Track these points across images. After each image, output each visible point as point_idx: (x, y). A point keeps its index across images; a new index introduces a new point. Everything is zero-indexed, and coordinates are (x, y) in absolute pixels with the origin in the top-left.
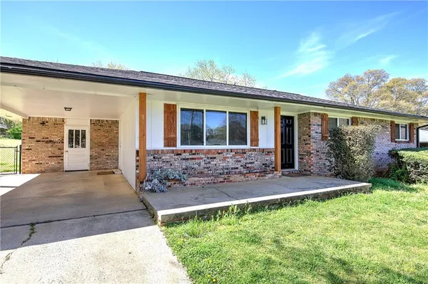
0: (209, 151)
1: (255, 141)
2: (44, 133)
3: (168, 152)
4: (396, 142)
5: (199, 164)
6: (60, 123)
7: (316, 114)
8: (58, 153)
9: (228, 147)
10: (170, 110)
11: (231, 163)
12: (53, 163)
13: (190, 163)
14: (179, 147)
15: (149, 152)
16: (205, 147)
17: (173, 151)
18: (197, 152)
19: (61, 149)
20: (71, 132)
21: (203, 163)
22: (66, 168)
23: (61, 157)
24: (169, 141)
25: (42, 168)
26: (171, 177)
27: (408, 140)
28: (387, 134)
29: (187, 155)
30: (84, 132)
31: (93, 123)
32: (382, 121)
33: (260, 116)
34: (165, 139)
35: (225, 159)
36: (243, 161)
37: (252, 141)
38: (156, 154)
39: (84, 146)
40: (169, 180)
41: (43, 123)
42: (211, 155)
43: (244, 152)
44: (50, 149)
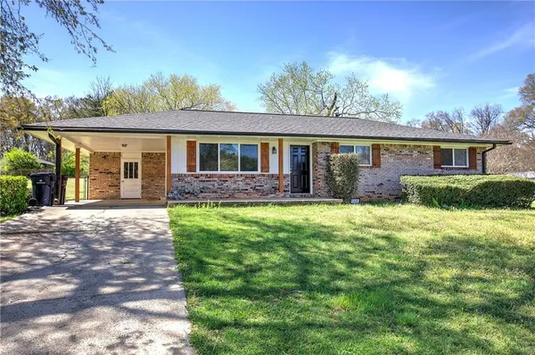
0: (221, 176)
1: (266, 167)
2: (105, 165)
3: (189, 175)
4: (442, 168)
5: (213, 185)
6: (117, 156)
7: (324, 143)
8: (115, 182)
9: (239, 172)
10: (191, 145)
11: (241, 185)
12: (112, 191)
13: (205, 184)
14: (198, 171)
15: (175, 176)
16: (219, 172)
17: (192, 175)
18: (211, 176)
19: (118, 179)
20: (126, 164)
21: (216, 185)
22: (122, 196)
23: (118, 186)
24: (191, 168)
25: (104, 195)
26: (187, 191)
27: (468, 166)
28: (427, 161)
29: (203, 178)
30: (136, 164)
31: (145, 156)
32: (420, 146)
33: (271, 147)
34: (188, 166)
35: (235, 182)
36: (253, 184)
37: (262, 168)
38: (180, 177)
39: (136, 177)
40: (186, 194)
41: (105, 157)
42: (223, 179)
43: (253, 177)
44: (109, 179)
